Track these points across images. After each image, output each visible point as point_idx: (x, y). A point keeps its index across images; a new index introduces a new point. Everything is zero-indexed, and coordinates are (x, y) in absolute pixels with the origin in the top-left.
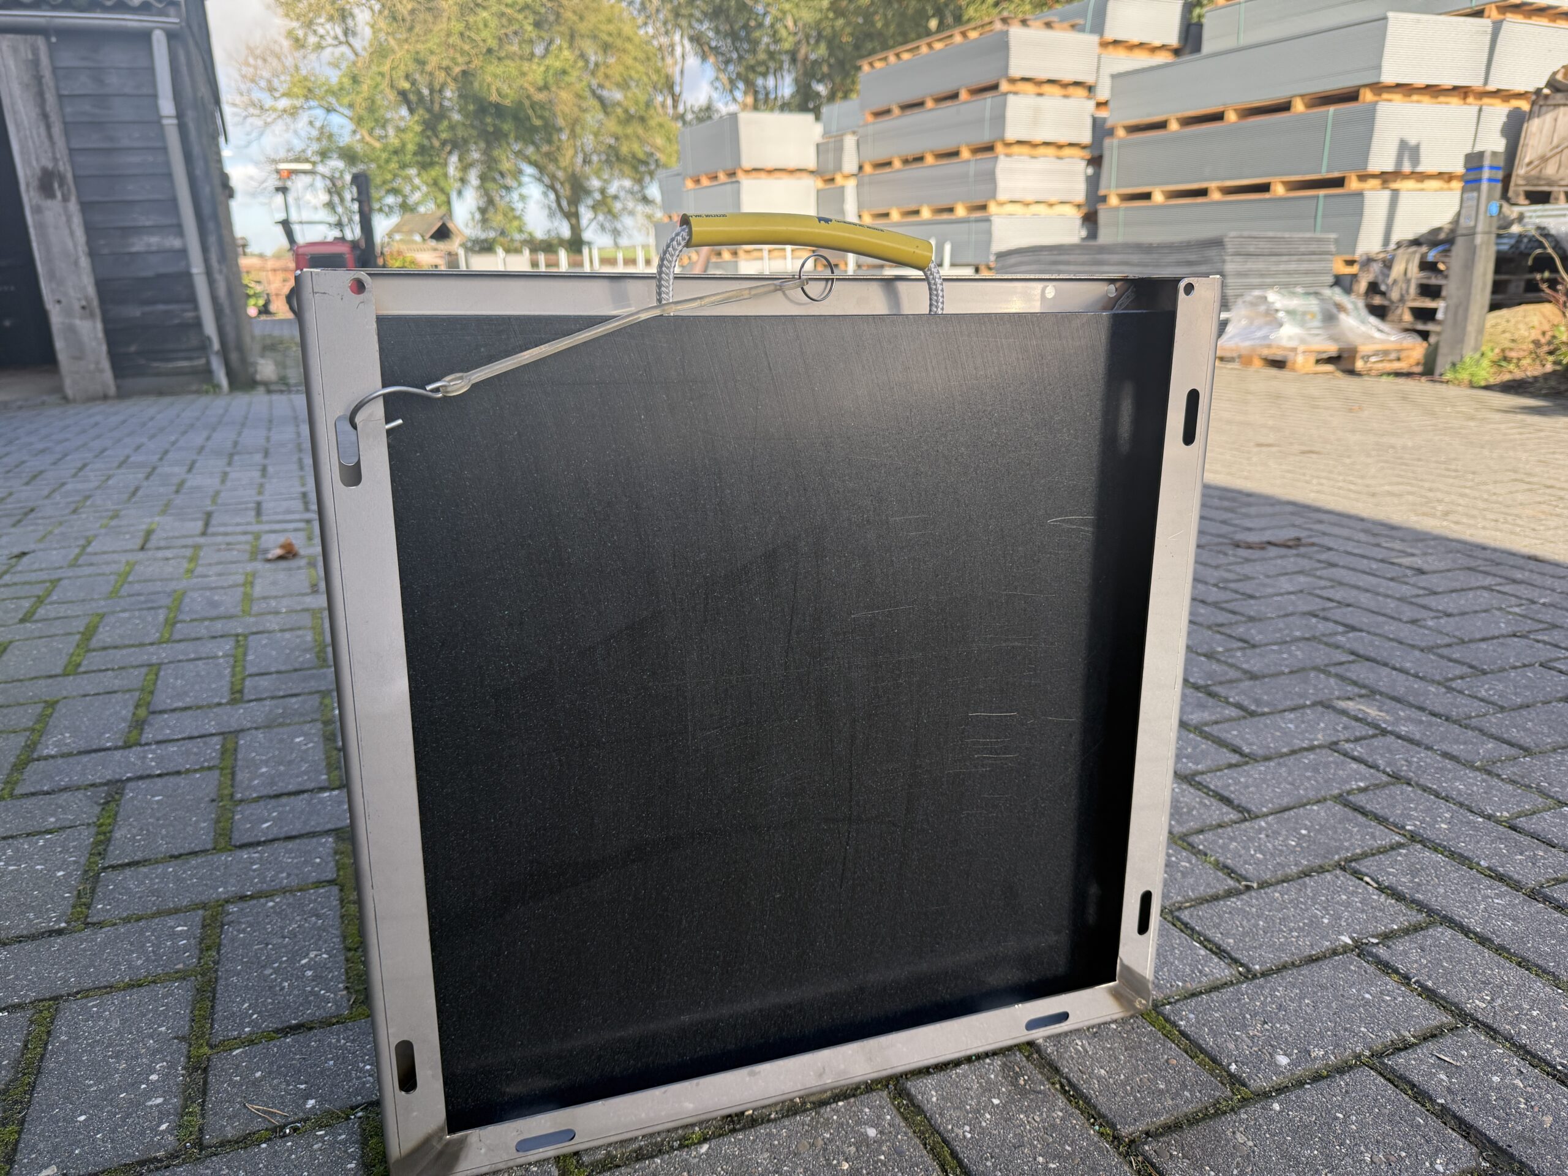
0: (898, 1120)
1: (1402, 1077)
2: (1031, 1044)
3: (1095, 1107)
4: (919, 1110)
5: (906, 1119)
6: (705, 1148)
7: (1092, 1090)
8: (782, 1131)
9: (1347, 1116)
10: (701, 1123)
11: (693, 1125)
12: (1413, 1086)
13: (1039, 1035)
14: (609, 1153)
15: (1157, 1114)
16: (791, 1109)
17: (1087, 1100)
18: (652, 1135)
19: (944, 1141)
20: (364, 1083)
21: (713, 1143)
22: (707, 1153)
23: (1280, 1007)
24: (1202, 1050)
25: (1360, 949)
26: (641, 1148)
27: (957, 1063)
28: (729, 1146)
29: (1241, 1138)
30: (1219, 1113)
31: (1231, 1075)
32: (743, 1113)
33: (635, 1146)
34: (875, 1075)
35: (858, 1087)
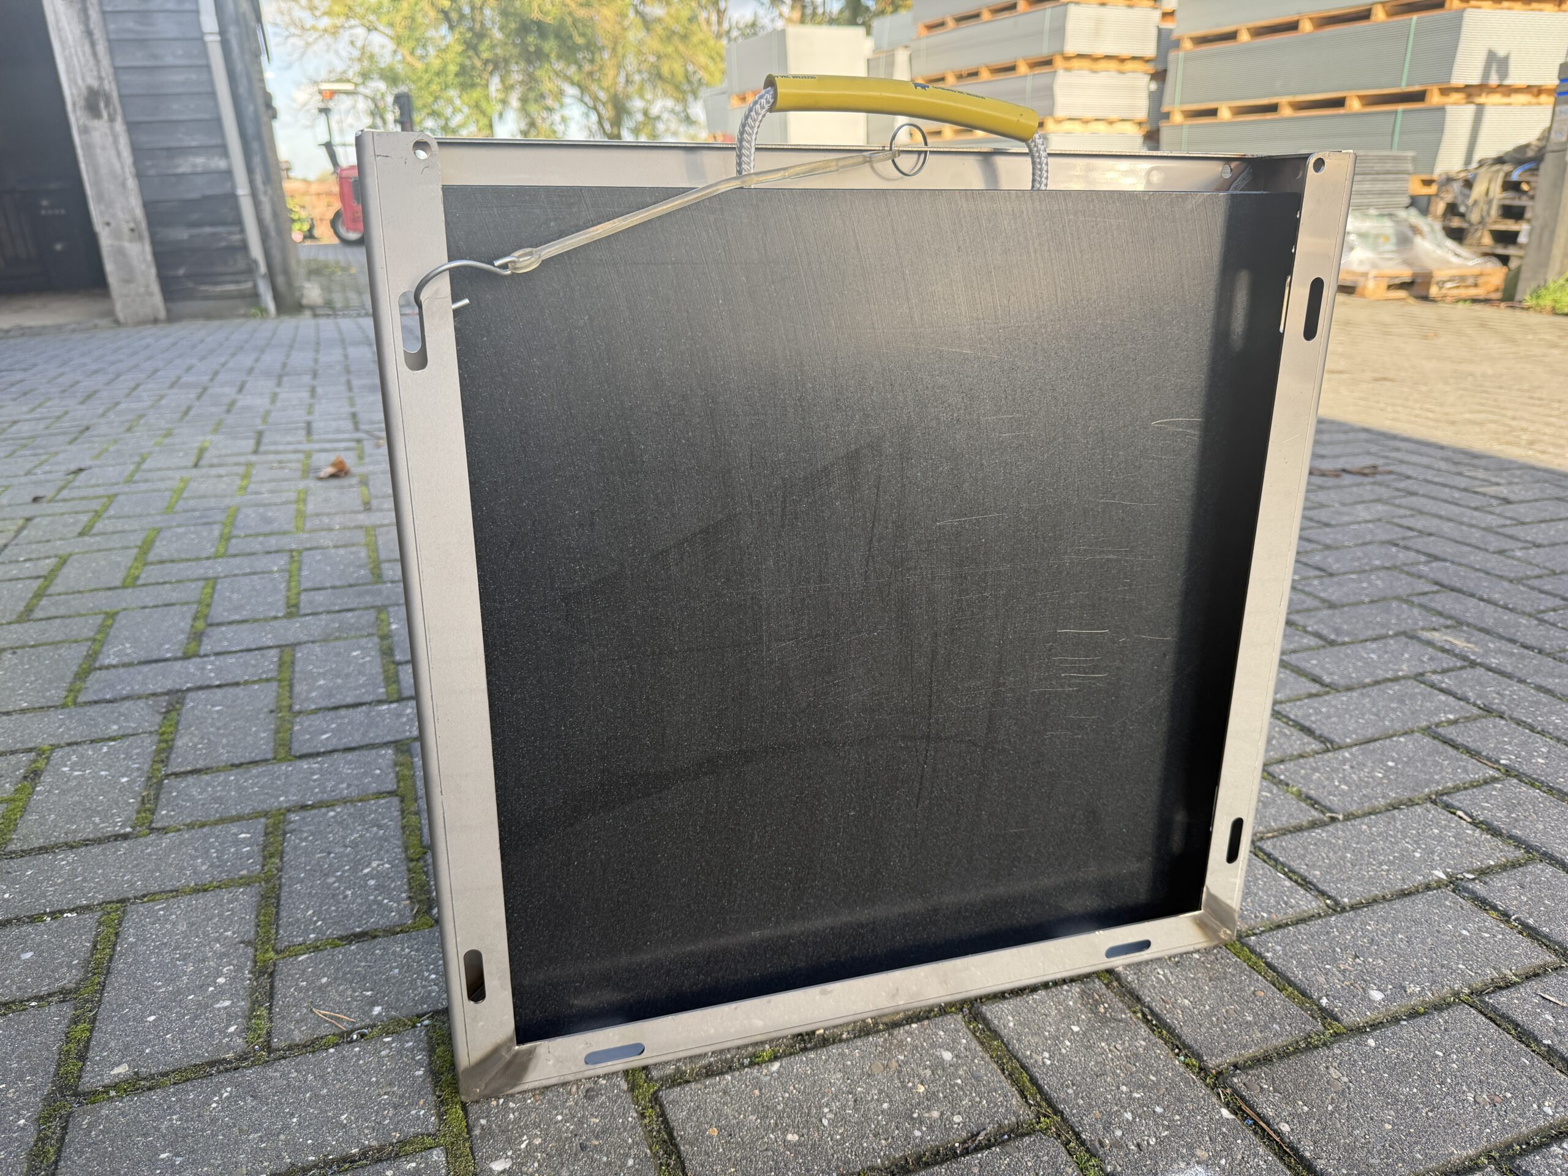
0: (975, 1044)
1: (1503, 1016)
2: (1110, 972)
3: (1179, 1037)
4: (996, 1034)
5: (982, 1044)
6: (776, 1066)
7: (1175, 1019)
8: (855, 1051)
9: (1447, 1054)
10: (771, 1041)
11: (763, 1043)
12: (1517, 1025)
13: (1118, 963)
14: (678, 1069)
15: (1245, 1047)
16: (863, 1030)
17: (1171, 1030)
18: (721, 1052)
19: (1023, 1066)
20: (430, 992)
21: (785, 1061)
22: (778, 1072)
23: (1372, 941)
24: (1291, 983)
25: (1455, 884)
26: (710, 1064)
27: (1033, 989)
28: (800, 1064)
29: (1334, 1073)
30: (1310, 1047)
31: (1322, 1009)
32: (813, 1032)
33: (704, 1062)
34: (949, 999)
35: (931, 1010)
